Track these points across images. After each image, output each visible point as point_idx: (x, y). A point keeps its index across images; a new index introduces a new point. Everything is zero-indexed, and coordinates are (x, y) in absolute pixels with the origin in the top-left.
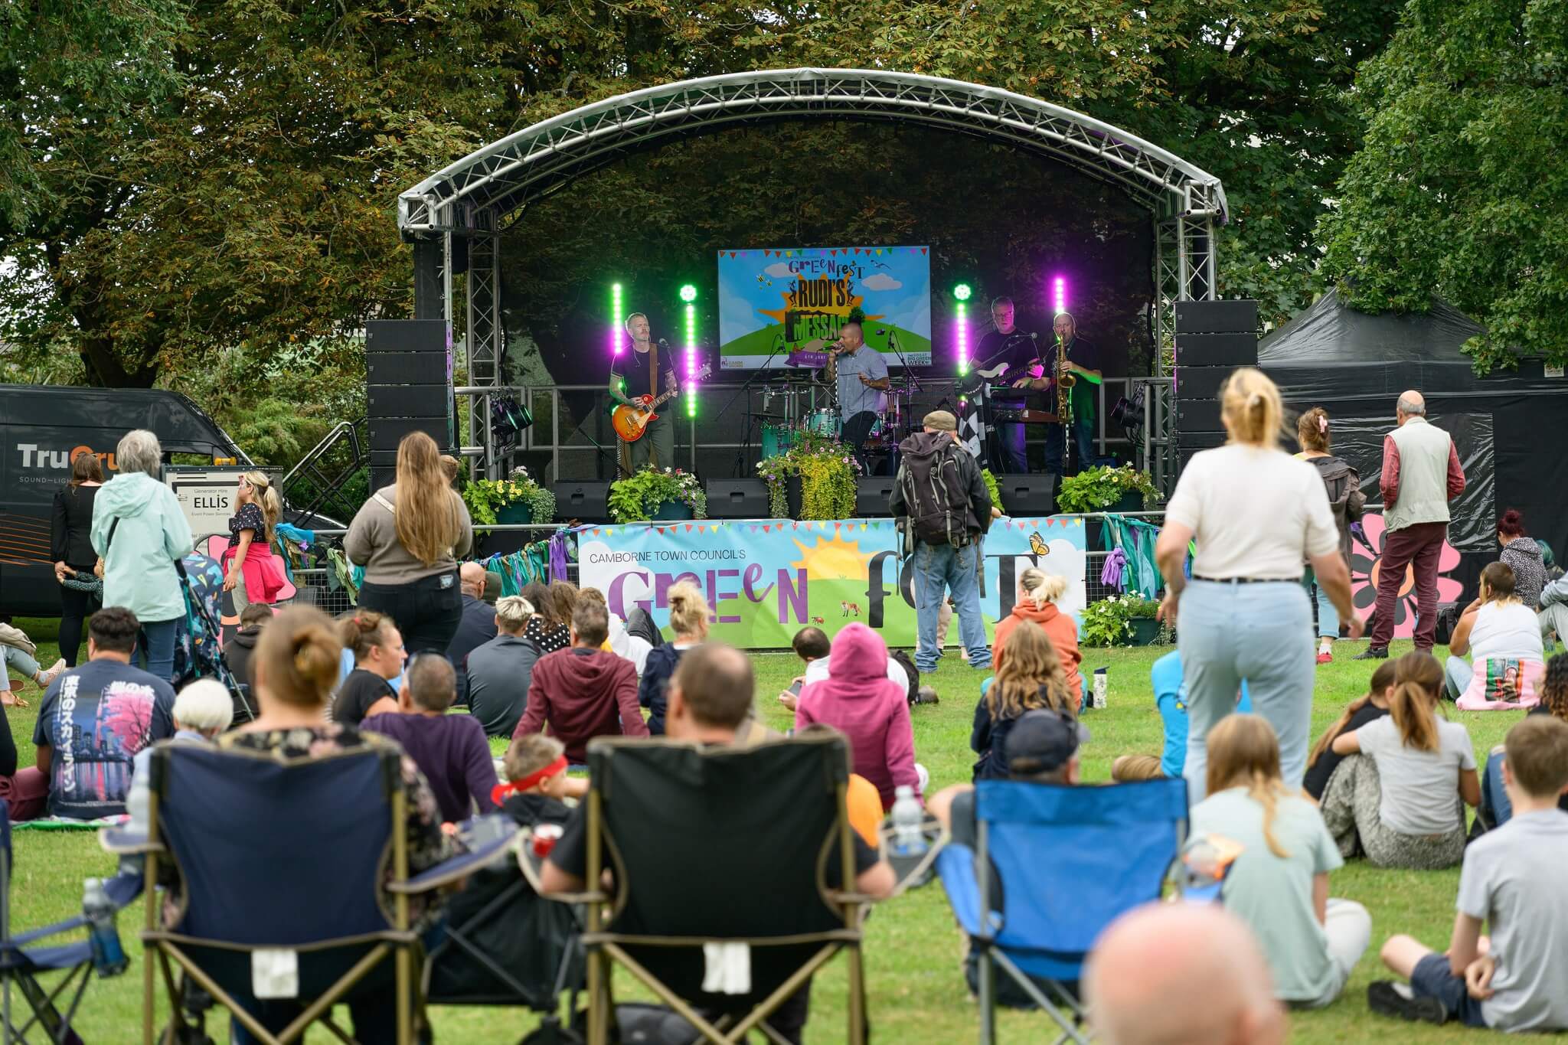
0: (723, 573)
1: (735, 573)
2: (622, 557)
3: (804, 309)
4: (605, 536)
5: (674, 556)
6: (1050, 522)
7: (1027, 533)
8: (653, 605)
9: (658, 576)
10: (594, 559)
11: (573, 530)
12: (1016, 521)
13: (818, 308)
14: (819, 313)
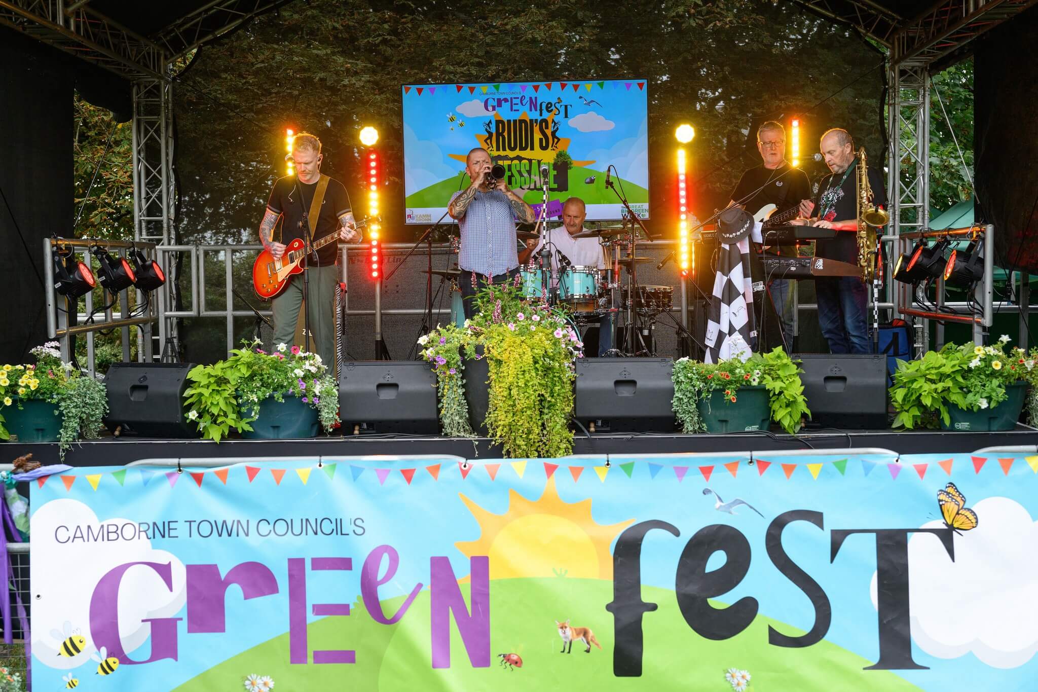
0: (320, 564)
1: (345, 564)
2: (119, 532)
3: (502, 153)
4: (86, 491)
5: (222, 529)
6: (979, 463)
7: (933, 484)
8: (182, 627)
9: (192, 570)
10: (63, 535)
11: (22, 476)
12: (910, 461)
13: (517, 152)
14: (520, 158)
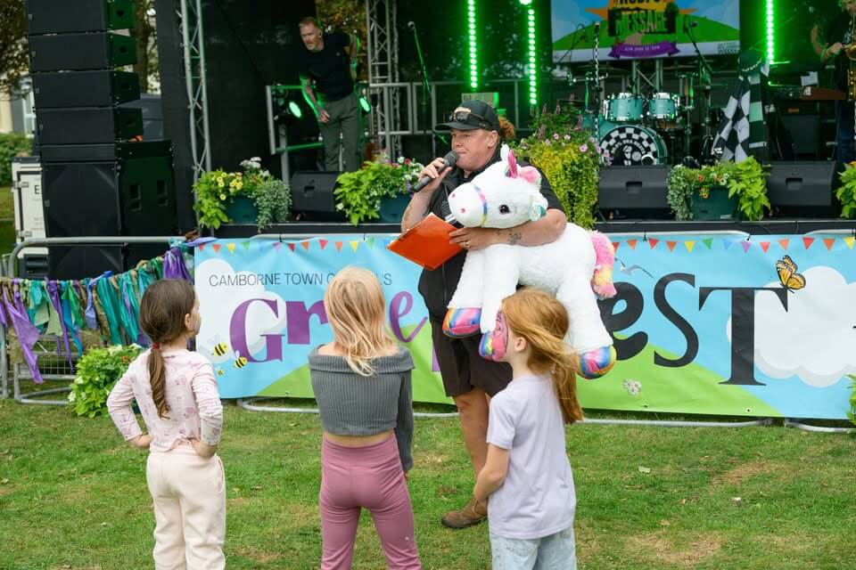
2: (246, 280)
3: (625, 6)
4: (227, 255)
5: (306, 279)
6: (808, 242)
7: (773, 257)
8: (285, 340)
9: (289, 304)
10: (214, 281)
11: (190, 244)
12: (757, 240)
13: (637, 5)
14: (638, 9)
